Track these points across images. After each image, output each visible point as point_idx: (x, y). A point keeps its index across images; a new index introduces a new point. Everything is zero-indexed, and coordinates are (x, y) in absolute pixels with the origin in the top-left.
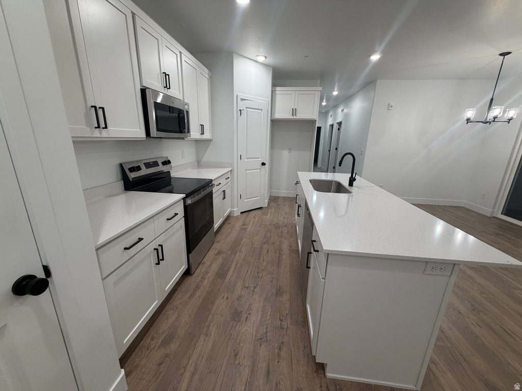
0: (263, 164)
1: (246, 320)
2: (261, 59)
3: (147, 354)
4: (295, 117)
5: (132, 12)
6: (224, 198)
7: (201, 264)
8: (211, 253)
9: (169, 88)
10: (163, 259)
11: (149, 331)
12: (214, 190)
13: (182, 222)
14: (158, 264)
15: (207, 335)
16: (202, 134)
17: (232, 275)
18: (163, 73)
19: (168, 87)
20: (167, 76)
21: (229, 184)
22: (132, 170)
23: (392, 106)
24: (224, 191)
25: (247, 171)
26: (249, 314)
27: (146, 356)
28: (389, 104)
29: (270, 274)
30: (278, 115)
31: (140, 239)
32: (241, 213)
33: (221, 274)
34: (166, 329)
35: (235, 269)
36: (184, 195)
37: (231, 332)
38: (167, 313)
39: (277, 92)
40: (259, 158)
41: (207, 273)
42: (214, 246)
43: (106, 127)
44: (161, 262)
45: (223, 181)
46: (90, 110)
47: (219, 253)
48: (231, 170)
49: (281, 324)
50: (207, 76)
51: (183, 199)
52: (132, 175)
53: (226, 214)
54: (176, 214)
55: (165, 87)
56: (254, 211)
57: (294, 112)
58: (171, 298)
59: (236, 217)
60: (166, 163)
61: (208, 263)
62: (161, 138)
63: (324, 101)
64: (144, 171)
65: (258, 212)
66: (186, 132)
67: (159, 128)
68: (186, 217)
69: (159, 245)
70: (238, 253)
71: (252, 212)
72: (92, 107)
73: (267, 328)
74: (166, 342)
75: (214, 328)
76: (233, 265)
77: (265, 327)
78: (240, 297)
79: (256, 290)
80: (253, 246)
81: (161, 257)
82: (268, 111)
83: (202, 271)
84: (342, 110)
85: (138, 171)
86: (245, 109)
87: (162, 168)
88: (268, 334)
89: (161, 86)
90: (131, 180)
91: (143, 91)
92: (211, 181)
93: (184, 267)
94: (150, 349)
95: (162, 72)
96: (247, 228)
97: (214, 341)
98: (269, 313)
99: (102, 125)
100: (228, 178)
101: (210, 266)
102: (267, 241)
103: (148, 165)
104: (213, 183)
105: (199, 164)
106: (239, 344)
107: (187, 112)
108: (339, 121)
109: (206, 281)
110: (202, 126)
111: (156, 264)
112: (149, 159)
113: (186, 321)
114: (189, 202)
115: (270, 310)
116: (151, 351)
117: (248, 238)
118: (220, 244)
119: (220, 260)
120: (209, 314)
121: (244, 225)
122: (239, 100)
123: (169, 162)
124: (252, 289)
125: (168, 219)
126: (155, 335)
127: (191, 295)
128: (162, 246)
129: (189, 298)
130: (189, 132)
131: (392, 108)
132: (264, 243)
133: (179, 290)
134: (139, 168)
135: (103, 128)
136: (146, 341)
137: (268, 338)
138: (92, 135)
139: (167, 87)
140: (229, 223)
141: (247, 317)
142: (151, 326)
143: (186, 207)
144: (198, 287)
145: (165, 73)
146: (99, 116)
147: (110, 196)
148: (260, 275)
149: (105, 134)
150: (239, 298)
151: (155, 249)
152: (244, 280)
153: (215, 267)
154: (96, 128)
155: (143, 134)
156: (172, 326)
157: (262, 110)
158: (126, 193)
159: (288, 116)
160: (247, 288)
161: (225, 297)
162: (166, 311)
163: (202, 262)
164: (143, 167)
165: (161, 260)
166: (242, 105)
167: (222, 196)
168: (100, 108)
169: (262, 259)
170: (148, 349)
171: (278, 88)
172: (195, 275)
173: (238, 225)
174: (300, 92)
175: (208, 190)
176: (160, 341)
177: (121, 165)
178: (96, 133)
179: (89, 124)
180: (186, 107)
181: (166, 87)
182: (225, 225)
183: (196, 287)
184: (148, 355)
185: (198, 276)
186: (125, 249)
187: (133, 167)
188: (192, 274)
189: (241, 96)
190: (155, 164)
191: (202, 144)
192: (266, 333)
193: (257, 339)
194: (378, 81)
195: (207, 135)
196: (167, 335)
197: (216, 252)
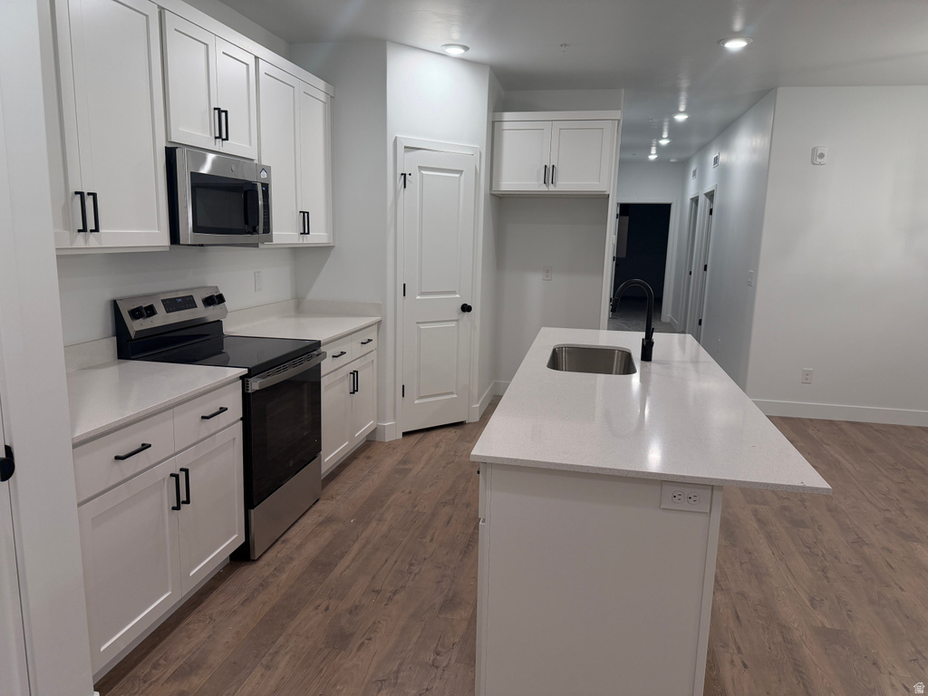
0: (466, 308)
1: (359, 649)
2: (457, 52)
3: (143, 688)
4: (552, 188)
5: (159, 6)
6: (355, 391)
7: (279, 542)
8: (309, 521)
9: (227, 139)
10: (188, 502)
11: (151, 654)
12: (326, 366)
13: (238, 429)
14: (178, 508)
15: (268, 667)
16: (305, 232)
17: (348, 567)
18: (215, 109)
19: (224, 137)
20: (223, 114)
21: (373, 356)
22: (137, 314)
23: (822, 156)
24: (355, 373)
25: (422, 327)
26: (370, 639)
27: (140, 692)
28: (814, 150)
29: (440, 567)
30: (508, 184)
31: (145, 447)
32: (405, 434)
33: (321, 565)
34: (184, 653)
35: (357, 554)
36: (245, 371)
37: (321, 667)
38: (191, 626)
39: (506, 125)
40: (454, 293)
41: (291, 559)
42: (319, 506)
43: (97, 230)
44: (183, 506)
45: (353, 348)
46: (72, 200)
47: (329, 520)
48: (379, 323)
49: (434, 659)
50: (322, 96)
51: (242, 378)
52: (135, 326)
53: (362, 433)
54: (223, 410)
55: (216, 138)
56: (439, 431)
57: (549, 173)
58: (202, 602)
59: (390, 443)
60: (216, 300)
61: (297, 541)
62: (202, 245)
63: (665, 135)
64: (162, 318)
65: (451, 433)
66: (261, 230)
67: (199, 224)
68: (246, 419)
69: (181, 470)
70: (374, 524)
71: (434, 434)
72: (76, 193)
73: (401, 664)
74: (181, 674)
75: (288, 657)
76: (356, 548)
77: (399, 661)
78: (356, 607)
79: (397, 597)
80: (416, 509)
81: (183, 498)
82: (477, 175)
83: (279, 555)
84: (716, 159)
85: (149, 316)
86: (415, 171)
87: (202, 312)
88: (401, 674)
89: (208, 135)
90: (133, 336)
91: (171, 154)
92: (318, 344)
93: (235, 539)
94: (149, 682)
95: (213, 106)
96: (410, 470)
97: (283, 678)
98: (415, 640)
99: (91, 225)
100: (370, 341)
101: (300, 547)
102: (453, 500)
103: (172, 305)
104: (323, 349)
105: (300, 306)
106: (335, 685)
107: (266, 186)
108: (708, 189)
109: (284, 576)
110: (305, 215)
111: (174, 508)
112: (177, 291)
113: (228, 642)
114: (255, 385)
115: (418, 634)
116: (150, 685)
117: (407, 491)
118: (334, 502)
119: (327, 535)
120: (280, 635)
121: (404, 462)
122: (400, 149)
123: (220, 299)
124: (388, 595)
125: (203, 418)
126: (162, 662)
127: (246, 600)
128: (186, 471)
129: (242, 604)
130: (267, 229)
131: (823, 161)
132: (445, 504)
133: (220, 589)
134: (150, 311)
135: (92, 231)
136: (142, 670)
137: (399, 681)
138: (72, 244)
139: (222, 136)
140: (368, 458)
141: (363, 643)
142: (154, 646)
143: (247, 398)
144: (264, 585)
145: (219, 109)
146: (87, 210)
147: (89, 368)
148: (415, 569)
149: (93, 241)
150: (354, 610)
151: (172, 475)
152: (373, 578)
153: (311, 549)
154: (79, 231)
155: (163, 239)
156: (198, 649)
157: (460, 172)
158: (119, 363)
159: (534, 184)
160: (378, 592)
161: (323, 606)
162: (188, 624)
163: (283, 538)
164: (160, 309)
165: (183, 502)
166: (408, 163)
167: (348, 385)
168: (89, 194)
169: (429, 538)
170: (145, 682)
171: (507, 116)
172: (261, 563)
173: (389, 462)
174: (564, 125)
175: (307, 365)
176: (170, 671)
177: (115, 304)
178: (80, 241)
179: (67, 225)
180: (264, 175)
181: (220, 137)
182: (355, 463)
183: (261, 585)
184: (143, 691)
185: (269, 565)
186: (117, 458)
187: (139, 309)
188: (254, 561)
189: (407, 138)
190: (188, 302)
191: (306, 258)
192: (398, 672)
193: (374, 680)
194: (780, 89)
195: (319, 235)
196: (185, 663)
197: (322, 518)
